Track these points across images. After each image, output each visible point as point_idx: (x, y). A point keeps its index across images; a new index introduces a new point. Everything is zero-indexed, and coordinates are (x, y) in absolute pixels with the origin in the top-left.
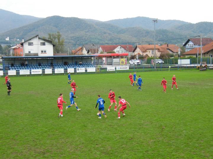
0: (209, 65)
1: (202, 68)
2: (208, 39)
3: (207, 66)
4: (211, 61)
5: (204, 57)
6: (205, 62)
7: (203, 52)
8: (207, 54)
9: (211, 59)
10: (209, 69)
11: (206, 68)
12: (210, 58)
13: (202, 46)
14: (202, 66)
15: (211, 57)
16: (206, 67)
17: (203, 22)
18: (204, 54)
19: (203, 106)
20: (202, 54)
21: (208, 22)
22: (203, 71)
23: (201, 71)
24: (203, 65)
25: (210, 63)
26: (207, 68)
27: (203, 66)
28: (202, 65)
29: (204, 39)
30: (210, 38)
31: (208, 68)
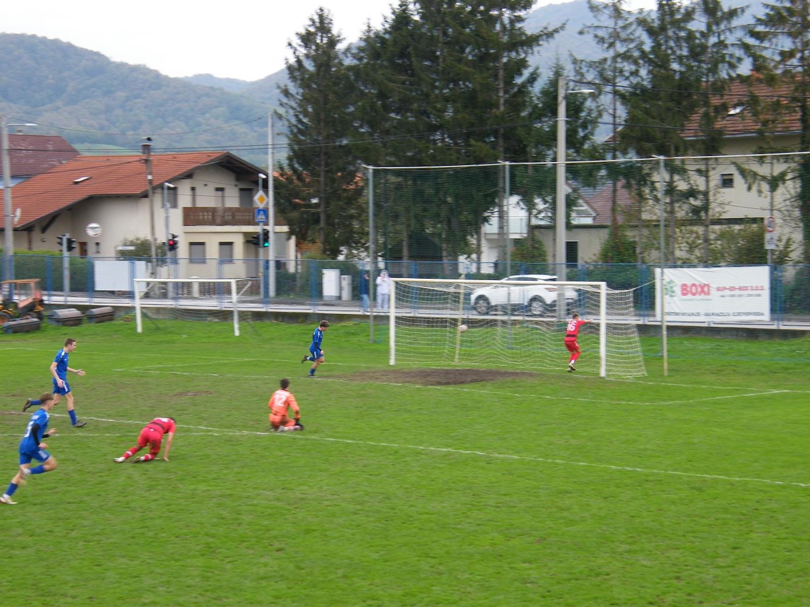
0: (57, 299)
1: (12, 317)
2: (46, 139)
3: (41, 302)
4: (67, 274)
5: (23, 249)
6: (32, 282)
7: (17, 217)
8: (44, 230)
9: (66, 264)
10: (54, 324)
11: (40, 316)
12: (61, 259)
13: (12, 184)
14: (16, 304)
15: (66, 254)
16: (40, 308)
17: (15, 36)
18: (26, 230)
19: (16, 552)
20: (15, 230)
21: (43, 41)
22: (19, 336)
23: (9, 337)
24: (22, 300)
25: (59, 288)
26: (45, 313)
27: (21, 305)
28: (16, 298)
29: (25, 138)
30: (58, 139)
31: (50, 317)
